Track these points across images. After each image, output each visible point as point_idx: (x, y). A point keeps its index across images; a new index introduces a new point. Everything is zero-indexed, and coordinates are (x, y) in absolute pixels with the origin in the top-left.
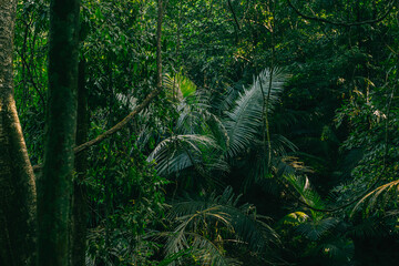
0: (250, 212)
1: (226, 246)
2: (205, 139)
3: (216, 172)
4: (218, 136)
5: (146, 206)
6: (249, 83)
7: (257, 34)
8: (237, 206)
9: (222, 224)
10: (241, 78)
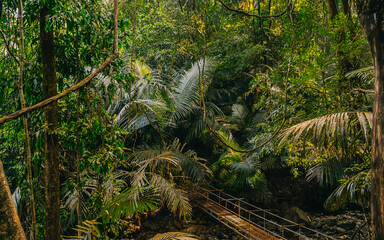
0: (192, 156)
1: (175, 181)
2: (159, 104)
3: (168, 129)
4: (169, 102)
5: (108, 150)
6: (189, 68)
7: (194, 37)
8: (183, 152)
9: (172, 165)
10: (183, 65)
